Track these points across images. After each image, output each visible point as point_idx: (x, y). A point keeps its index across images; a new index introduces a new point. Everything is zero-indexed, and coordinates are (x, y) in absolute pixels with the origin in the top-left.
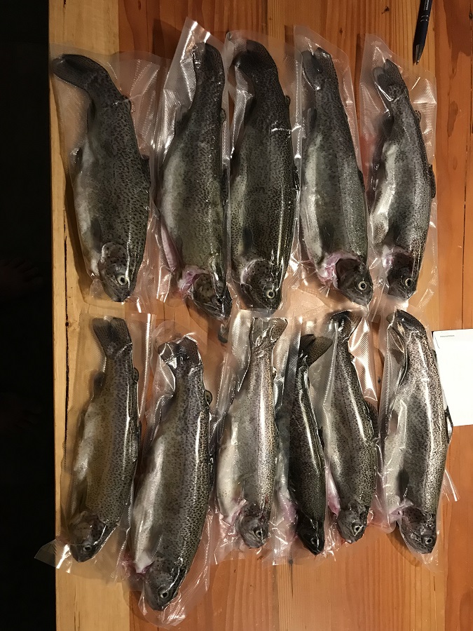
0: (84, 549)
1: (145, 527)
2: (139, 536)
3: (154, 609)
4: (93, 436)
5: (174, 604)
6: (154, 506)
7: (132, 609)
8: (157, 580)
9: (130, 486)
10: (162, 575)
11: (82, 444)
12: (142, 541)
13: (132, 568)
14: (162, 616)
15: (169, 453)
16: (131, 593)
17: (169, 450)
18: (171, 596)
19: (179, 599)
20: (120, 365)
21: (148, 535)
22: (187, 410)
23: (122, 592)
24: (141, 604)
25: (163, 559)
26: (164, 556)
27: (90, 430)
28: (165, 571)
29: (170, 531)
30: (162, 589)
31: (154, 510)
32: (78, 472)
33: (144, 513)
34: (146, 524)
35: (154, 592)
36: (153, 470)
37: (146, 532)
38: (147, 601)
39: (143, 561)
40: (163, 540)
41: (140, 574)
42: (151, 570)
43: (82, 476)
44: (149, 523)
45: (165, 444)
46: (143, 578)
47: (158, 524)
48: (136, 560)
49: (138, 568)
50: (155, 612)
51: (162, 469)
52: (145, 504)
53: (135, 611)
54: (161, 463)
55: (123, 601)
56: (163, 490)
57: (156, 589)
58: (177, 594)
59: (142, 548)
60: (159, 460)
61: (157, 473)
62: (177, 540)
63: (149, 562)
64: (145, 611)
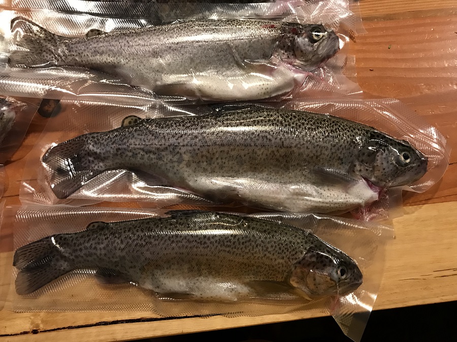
0: (344, 277)
1: (315, 193)
2: (327, 200)
3: (425, 170)
4: (185, 278)
5: (417, 144)
6: (285, 183)
7: (427, 201)
8: (387, 170)
9: (253, 219)
10: (379, 162)
11: (197, 294)
12: (334, 196)
13: (372, 206)
14: (434, 159)
15: (209, 169)
16: (405, 205)
17: (205, 170)
18: (407, 149)
19: (410, 137)
20: (81, 250)
21: (326, 188)
22: (146, 148)
23: (406, 216)
24: (419, 189)
25: (357, 163)
26: (352, 162)
27: (177, 284)
28: (374, 160)
29: (317, 157)
30: (398, 161)
31: (290, 183)
32: (238, 294)
33: (295, 197)
34: (310, 192)
35: (403, 173)
36: (234, 189)
37: (321, 191)
38: (414, 181)
39: (362, 193)
40: (330, 166)
41: (380, 194)
42: (373, 179)
43: (244, 290)
44: (308, 188)
45: (197, 177)
46: (385, 189)
47: (309, 176)
48: (361, 201)
49: (372, 197)
50: (430, 169)
51: (233, 177)
52: (282, 196)
53: (429, 197)
54: (224, 179)
55: (416, 214)
56: (262, 172)
57: (399, 170)
58: (404, 141)
59: (343, 195)
60: (219, 182)
61: (237, 184)
62: (329, 146)
63: (362, 183)
64: (429, 183)
